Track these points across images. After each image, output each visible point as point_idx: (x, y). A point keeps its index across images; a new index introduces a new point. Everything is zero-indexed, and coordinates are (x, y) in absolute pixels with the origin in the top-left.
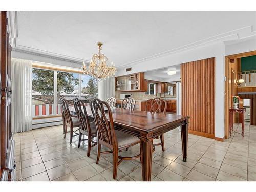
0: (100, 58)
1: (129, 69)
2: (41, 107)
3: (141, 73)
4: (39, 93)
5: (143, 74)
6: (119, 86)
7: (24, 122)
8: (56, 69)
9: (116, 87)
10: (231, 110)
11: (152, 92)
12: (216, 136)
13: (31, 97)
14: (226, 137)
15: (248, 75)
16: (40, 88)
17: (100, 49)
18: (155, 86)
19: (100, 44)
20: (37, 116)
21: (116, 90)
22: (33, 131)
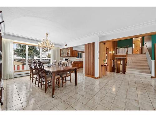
0: (47, 40)
1: (66, 45)
2: (21, 66)
3: (71, 47)
4: (20, 58)
5: (72, 48)
6: (62, 54)
7: (9, 74)
8: (27, 45)
9: (61, 54)
10: (101, 65)
11: (81, 57)
12: (95, 77)
13: (13, 60)
14: (99, 77)
15: (120, 49)
16: (21, 54)
17: (47, 36)
18: (82, 54)
19: (47, 34)
20: (18, 70)
21: (61, 56)
22: (14, 79)
